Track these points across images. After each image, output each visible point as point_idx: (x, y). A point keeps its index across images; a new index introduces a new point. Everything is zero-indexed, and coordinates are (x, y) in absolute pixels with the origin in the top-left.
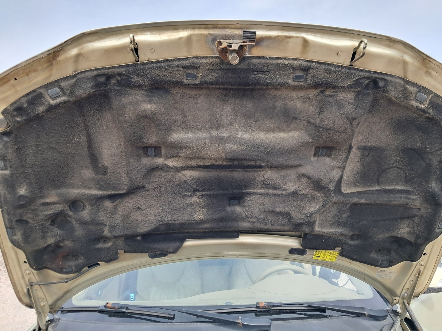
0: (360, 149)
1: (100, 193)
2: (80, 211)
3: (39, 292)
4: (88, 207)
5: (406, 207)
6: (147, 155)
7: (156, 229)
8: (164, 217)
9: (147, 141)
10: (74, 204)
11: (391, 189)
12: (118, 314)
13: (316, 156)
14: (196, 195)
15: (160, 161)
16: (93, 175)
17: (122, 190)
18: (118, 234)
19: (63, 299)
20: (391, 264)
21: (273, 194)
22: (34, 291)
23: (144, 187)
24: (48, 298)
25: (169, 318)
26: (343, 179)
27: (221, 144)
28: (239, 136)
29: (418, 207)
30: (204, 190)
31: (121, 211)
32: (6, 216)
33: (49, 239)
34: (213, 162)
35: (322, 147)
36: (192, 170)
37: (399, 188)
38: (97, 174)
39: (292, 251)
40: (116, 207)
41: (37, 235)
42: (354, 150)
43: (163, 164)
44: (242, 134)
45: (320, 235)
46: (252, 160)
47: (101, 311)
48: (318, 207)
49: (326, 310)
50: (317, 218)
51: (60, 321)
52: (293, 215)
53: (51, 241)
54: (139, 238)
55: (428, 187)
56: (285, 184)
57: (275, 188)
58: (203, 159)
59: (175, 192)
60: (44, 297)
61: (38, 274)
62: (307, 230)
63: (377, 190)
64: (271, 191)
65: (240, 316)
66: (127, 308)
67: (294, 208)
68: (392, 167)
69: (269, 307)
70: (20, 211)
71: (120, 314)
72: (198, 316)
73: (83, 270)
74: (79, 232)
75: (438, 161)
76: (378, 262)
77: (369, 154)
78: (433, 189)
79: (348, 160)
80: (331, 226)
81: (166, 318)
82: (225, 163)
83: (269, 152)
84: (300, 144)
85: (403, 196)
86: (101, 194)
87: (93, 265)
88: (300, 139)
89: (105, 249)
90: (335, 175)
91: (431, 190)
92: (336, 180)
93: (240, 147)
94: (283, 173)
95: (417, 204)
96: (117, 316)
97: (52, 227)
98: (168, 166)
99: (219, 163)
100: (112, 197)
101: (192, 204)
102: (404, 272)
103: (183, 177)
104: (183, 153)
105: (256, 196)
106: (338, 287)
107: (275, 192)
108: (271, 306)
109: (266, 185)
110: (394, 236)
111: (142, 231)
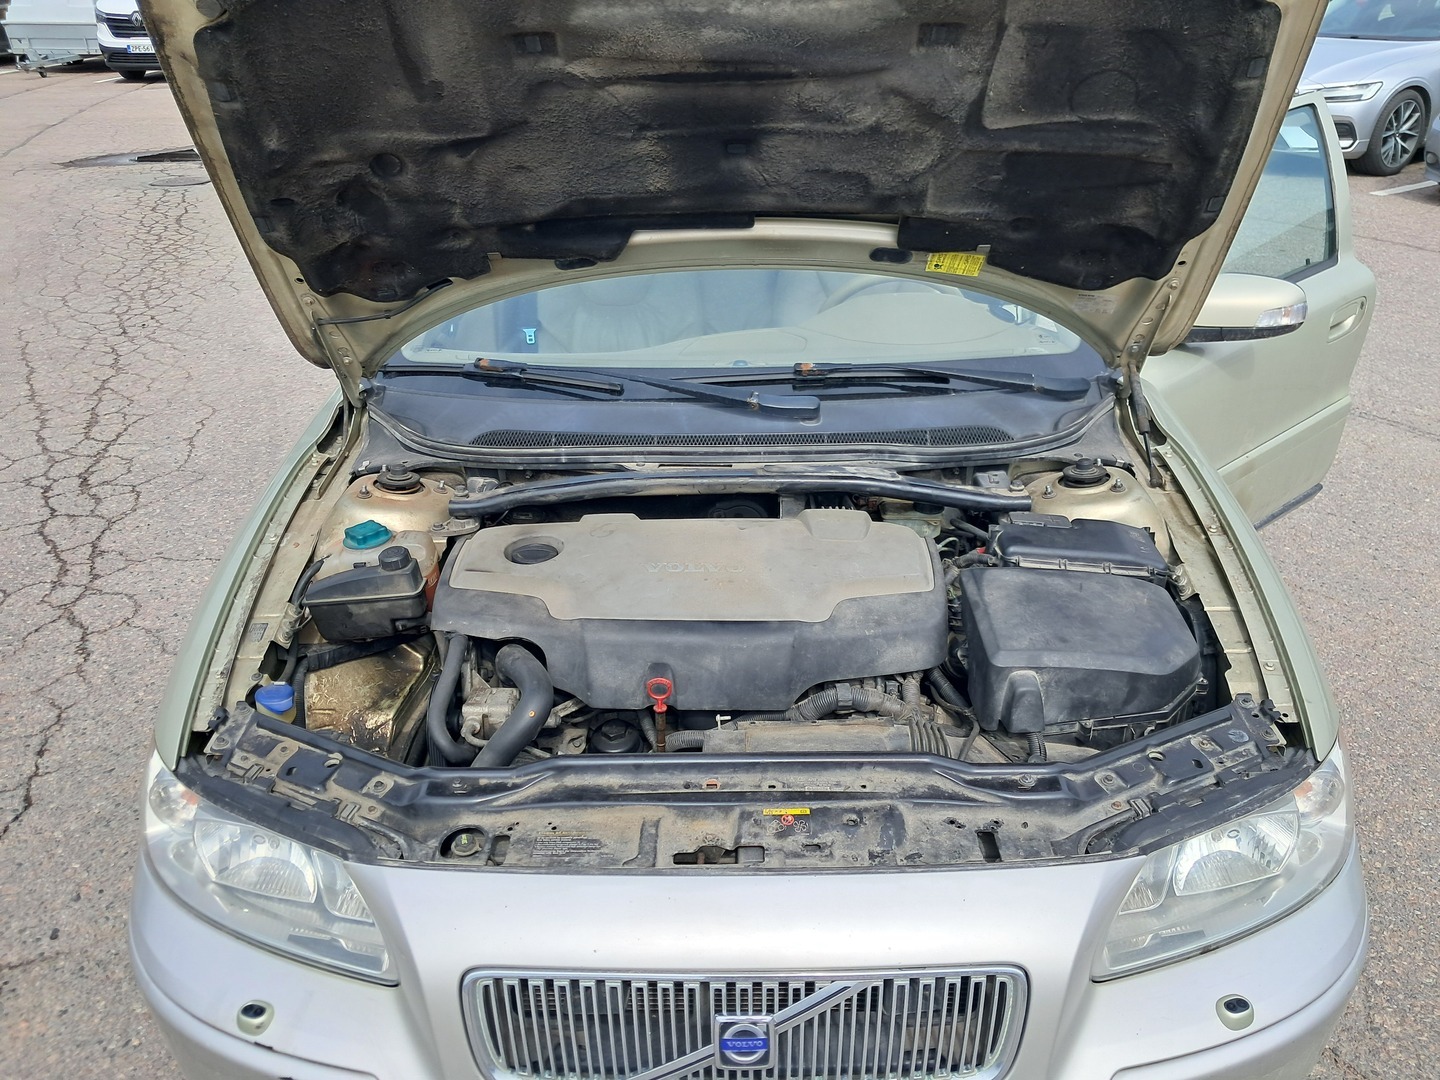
0: (1026, 29)
1: (433, 138)
2: (394, 175)
3: (338, 338)
4: (411, 168)
5: (1137, 162)
6: (525, 52)
7: (566, 209)
8: (578, 186)
9: (521, 25)
10: (381, 161)
11: (1102, 121)
12: (505, 381)
13: (923, 45)
14: (644, 138)
15: (556, 63)
16: (413, 103)
17: (480, 130)
18: (482, 221)
19: (386, 348)
20: (1106, 284)
21: (826, 133)
22: (327, 336)
23: (526, 122)
24: (356, 349)
25: (612, 392)
26: (987, 99)
27: (690, 29)
28: (731, 11)
29: (1167, 162)
30: (662, 126)
31: (485, 174)
32: (250, 194)
33: (339, 234)
34: (676, 68)
35: (936, 24)
36: (631, 84)
37: (1123, 117)
38: (421, 99)
39: (879, 254)
40: (470, 165)
41: (316, 227)
42: (1011, 30)
43: (561, 72)
44: (739, 6)
45: (940, 220)
46: (765, 63)
47: (468, 375)
48: (929, 160)
49: (951, 380)
50: (928, 184)
51: (387, 392)
52: (873, 178)
53: (344, 237)
54: (529, 228)
55: (1187, 117)
56: (852, 111)
57: (829, 119)
58: (652, 61)
59: (597, 131)
60: (349, 348)
61: (330, 304)
62: (908, 211)
63: (1069, 123)
64: (818, 126)
65: (756, 391)
66: (523, 370)
67: (875, 163)
68: (1103, 71)
69: (821, 372)
70: (275, 182)
71: (510, 382)
72: (671, 389)
73: (418, 294)
74: (400, 218)
75: (1210, 60)
76: (1077, 278)
77: (1047, 41)
78: (1197, 122)
79: (998, 56)
80: (963, 200)
81: (606, 391)
82: (703, 70)
83: (805, 44)
84: (878, 23)
85: (1131, 136)
86: (436, 141)
87: (439, 283)
88: (878, 12)
89: (458, 250)
90: (968, 89)
91: (1192, 126)
92: (969, 101)
93: (736, 35)
94: (845, 86)
95: (1163, 154)
96: (505, 386)
97: (340, 209)
98: (574, 75)
99: (690, 69)
100: (461, 147)
101: (638, 158)
102: (1137, 300)
103: (609, 98)
104: (605, 48)
105: (786, 137)
106: (1013, 324)
107: (829, 128)
108: (825, 371)
109: (805, 112)
110: (1111, 222)
111: (534, 214)
